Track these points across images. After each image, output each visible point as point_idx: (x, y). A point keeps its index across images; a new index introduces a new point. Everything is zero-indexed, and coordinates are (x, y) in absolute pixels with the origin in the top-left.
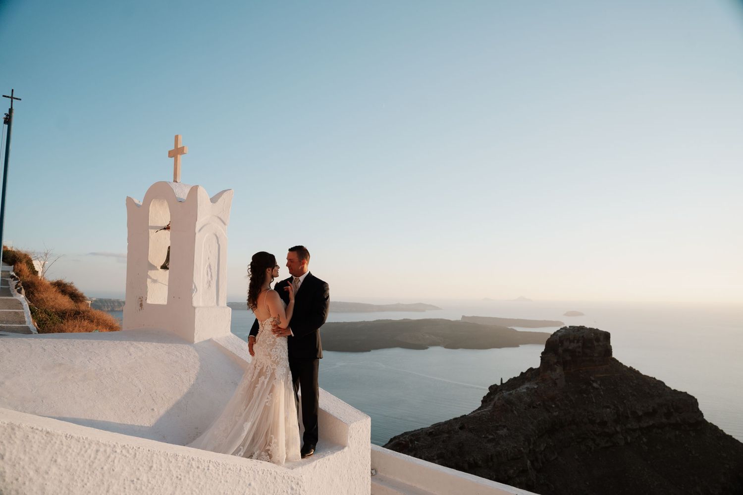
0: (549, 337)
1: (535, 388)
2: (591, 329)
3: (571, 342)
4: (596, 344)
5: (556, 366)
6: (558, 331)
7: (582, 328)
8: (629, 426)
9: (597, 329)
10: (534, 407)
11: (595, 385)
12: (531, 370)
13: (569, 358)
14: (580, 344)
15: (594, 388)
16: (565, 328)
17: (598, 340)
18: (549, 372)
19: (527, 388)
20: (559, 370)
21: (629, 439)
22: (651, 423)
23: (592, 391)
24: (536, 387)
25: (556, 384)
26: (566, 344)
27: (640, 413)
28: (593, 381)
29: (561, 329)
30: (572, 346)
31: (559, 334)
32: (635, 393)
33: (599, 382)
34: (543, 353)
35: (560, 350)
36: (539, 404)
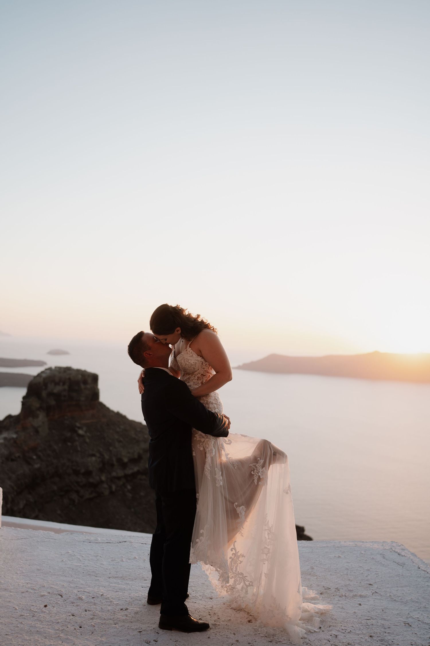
0: (32, 378)
1: (13, 438)
2: (78, 371)
3: (57, 384)
4: (83, 386)
5: (38, 412)
6: (42, 372)
7: (68, 369)
8: (114, 474)
9: (85, 371)
10: (12, 460)
11: (81, 432)
12: (9, 417)
13: (53, 402)
14: (66, 387)
15: (79, 436)
16: (50, 369)
17: (85, 382)
18: (31, 419)
19: (5, 439)
20: (42, 417)
21: (114, 487)
22: (136, 469)
23: (77, 438)
24: (15, 436)
25: (37, 431)
26: (51, 387)
27: (126, 460)
28: (79, 428)
29: (46, 370)
30: (57, 389)
31: (44, 375)
32: (122, 439)
33: (85, 429)
34: (24, 398)
35: (44, 394)
36: (19, 457)
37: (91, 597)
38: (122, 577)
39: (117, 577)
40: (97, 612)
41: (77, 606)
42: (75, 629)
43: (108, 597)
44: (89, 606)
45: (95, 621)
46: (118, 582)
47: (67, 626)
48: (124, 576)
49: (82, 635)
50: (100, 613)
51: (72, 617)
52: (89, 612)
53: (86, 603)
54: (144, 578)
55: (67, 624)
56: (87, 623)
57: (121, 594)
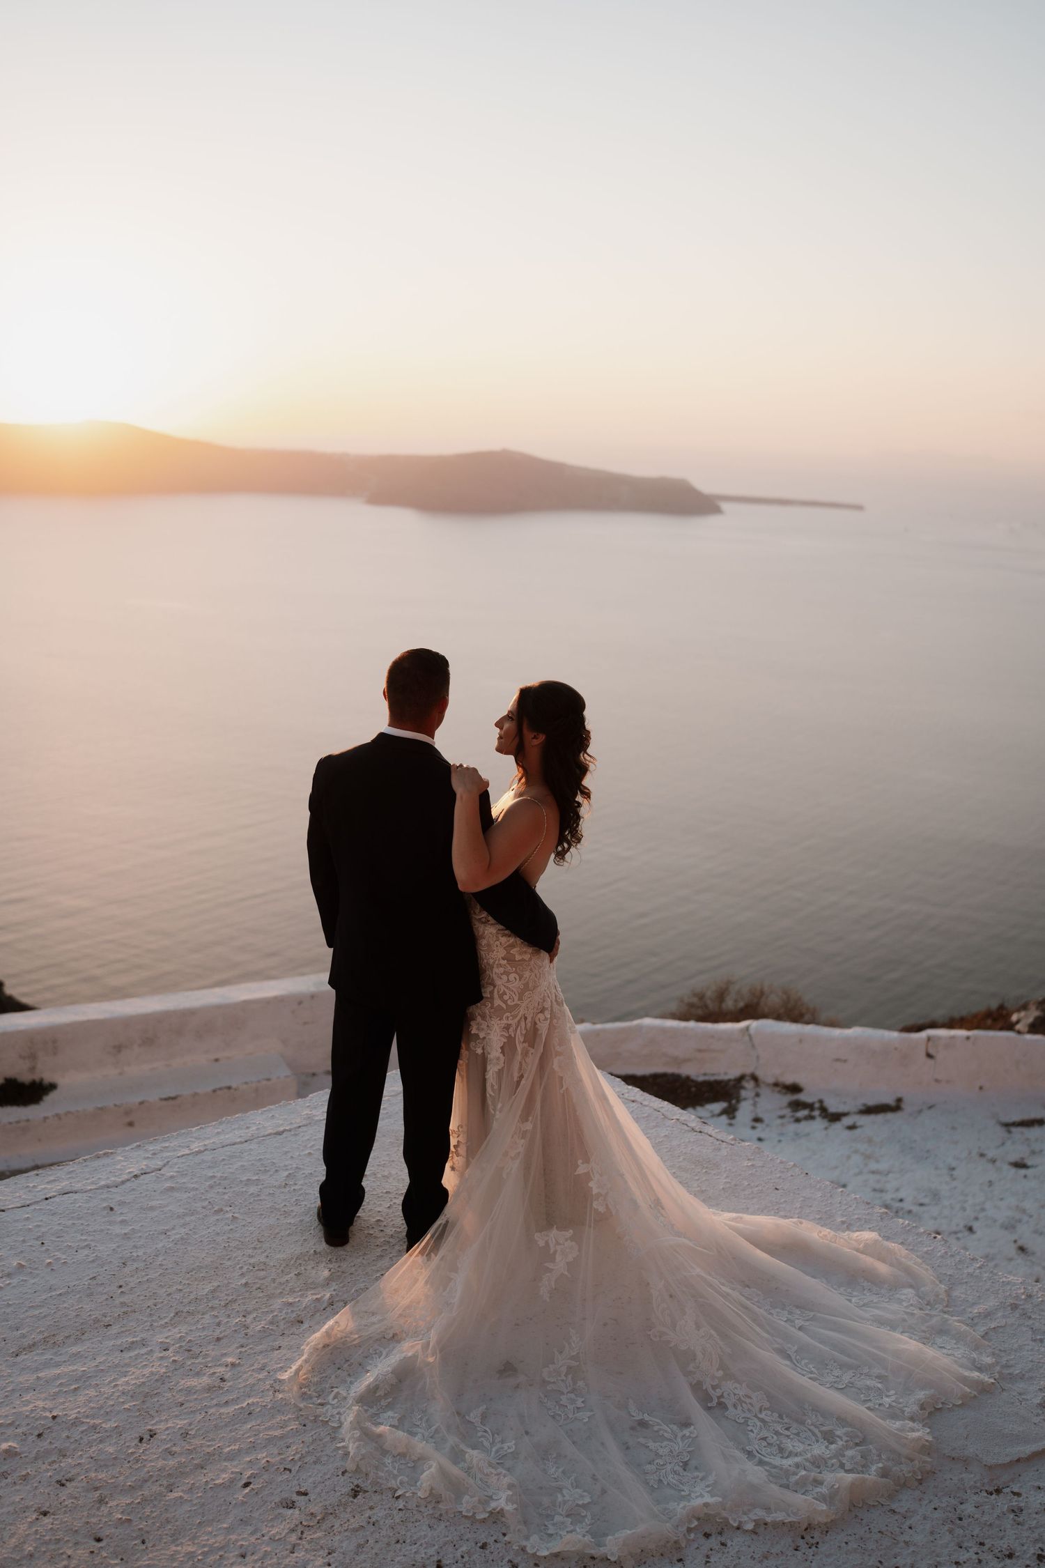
37: (34, 1437)
38: (45, 1340)
39: (33, 1345)
40: (93, 1475)
41: (25, 1478)
42: (92, 1552)
43: (76, 1418)
44: (56, 1466)
45: (115, 1503)
46: (52, 1359)
47: (62, 1554)
48: (46, 1335)
49: (127, 1562)
50: (102, 1476)
51: (46, 1520)
52: (73, 1484)
53: (36, 1458)
54: (96, 1321)
55: (59, 1549)
56: (104, 1520)
57: (92, 1392)
